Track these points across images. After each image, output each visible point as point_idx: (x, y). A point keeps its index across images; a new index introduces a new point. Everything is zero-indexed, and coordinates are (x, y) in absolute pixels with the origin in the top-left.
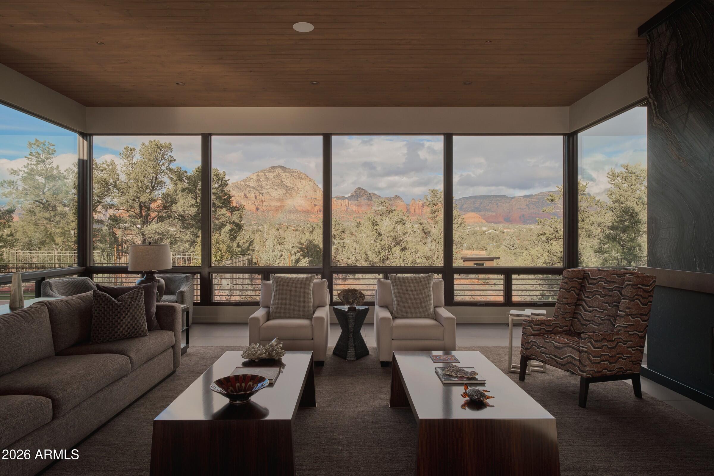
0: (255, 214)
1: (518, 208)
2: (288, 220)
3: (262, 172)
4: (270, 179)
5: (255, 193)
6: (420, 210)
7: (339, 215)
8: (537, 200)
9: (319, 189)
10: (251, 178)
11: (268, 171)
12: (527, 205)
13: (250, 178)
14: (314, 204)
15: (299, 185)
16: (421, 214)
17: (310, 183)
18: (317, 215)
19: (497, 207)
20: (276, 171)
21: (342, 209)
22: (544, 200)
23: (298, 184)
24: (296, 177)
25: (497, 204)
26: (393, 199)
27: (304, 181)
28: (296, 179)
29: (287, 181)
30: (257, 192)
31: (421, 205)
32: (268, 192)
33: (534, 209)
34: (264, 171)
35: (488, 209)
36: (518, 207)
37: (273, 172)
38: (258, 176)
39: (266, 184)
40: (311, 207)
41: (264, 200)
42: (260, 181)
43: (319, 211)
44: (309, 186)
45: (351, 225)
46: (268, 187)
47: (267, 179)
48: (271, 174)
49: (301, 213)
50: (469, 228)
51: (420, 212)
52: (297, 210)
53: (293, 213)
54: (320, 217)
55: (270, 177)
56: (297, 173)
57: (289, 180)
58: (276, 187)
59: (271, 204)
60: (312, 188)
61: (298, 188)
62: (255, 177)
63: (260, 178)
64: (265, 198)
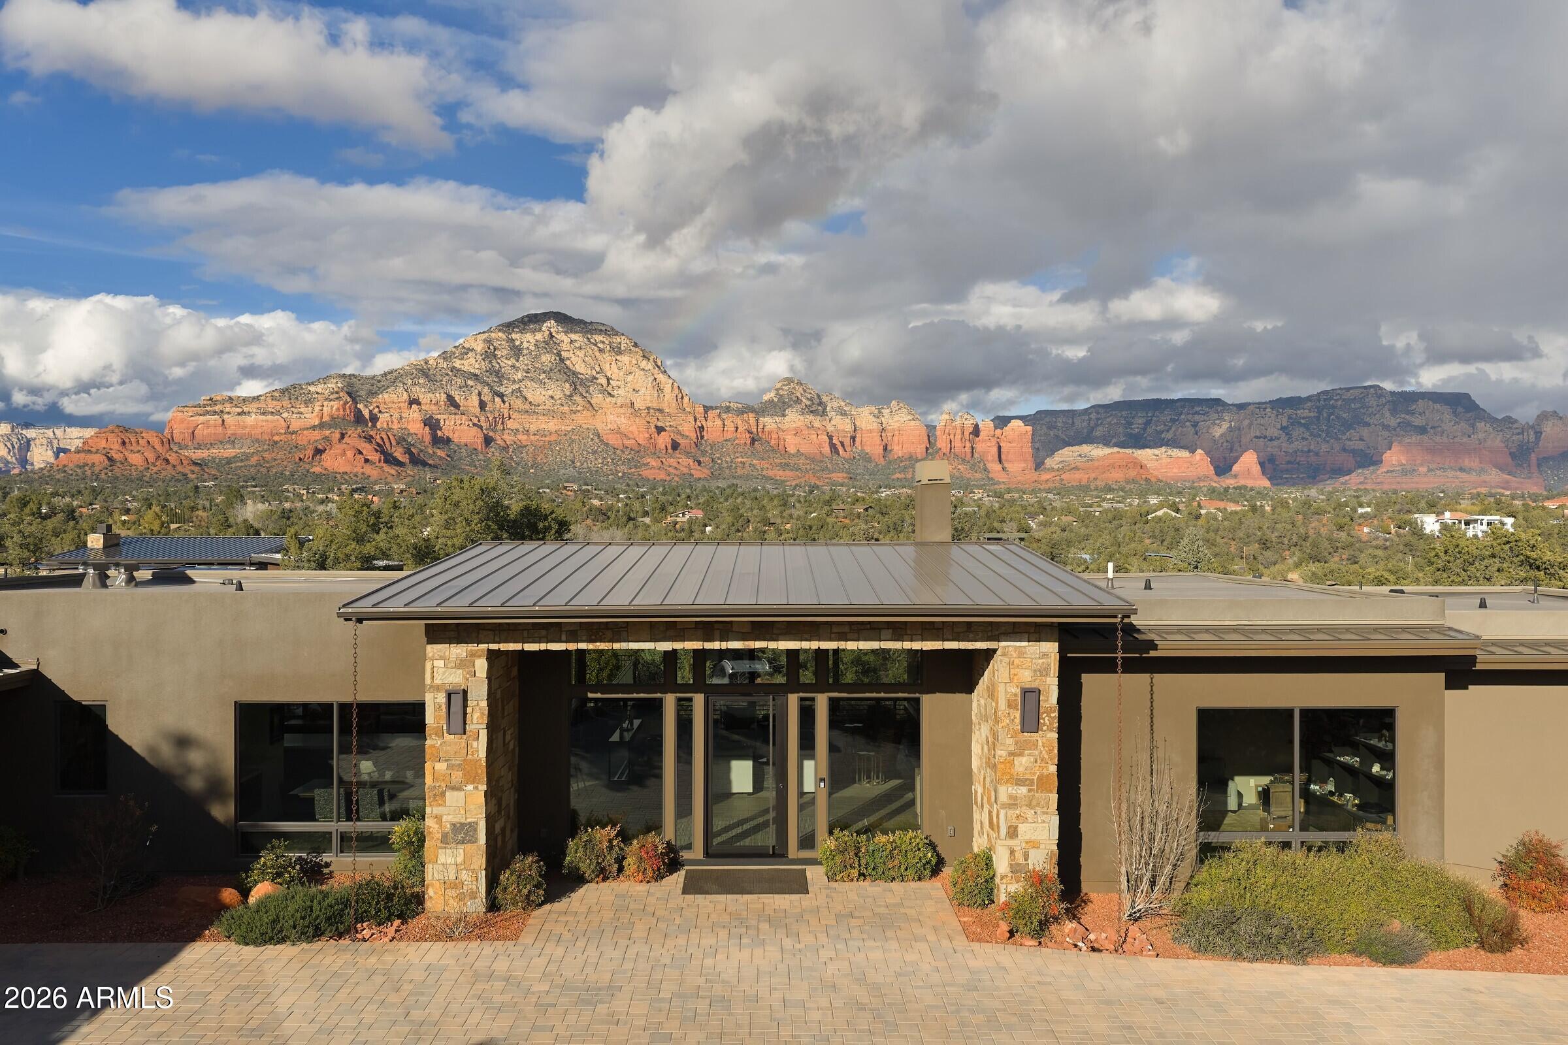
0: (481, 457)
1: (1256, 437)
2: (580, 473)
3: (499, 331)
4: (525, 352)
5: (480, 394)
6: (968, 445)
7: (729, 459)
8: (1312, 414)
9: (671, 381)
10: (469, 349)
11: (518, 327)
12: (1283, 428)
13: (464, 348)
14: (656, 427)
15: (612, 370)
16: (969, 455)
17: (644, 364)
18: (664, 460)
19: (1196, 433)
20: (544, 329)
21: (737, 441)
22: (1332, 414)
23: (607, 366)
24: (601, 346)
25: (1195, 425)
26: (889, 410)
27: (625, 359)
28: (601, 351)
29: (574, 359)
30: (486, 390)
31: (971, 429)
32: (519, 390)
33: (1303, 438)
34: (508, 328)
36: (1258, 434)
37: (534, 332)
38: (489, 341)
39: (513, 366)
40: (647, 436)
41: (506, 415)
42: (495, 356)
43: (669, 447)
44: (642, 372)
45: (764, 488)
46: (519, 375)
47: (517, 351)
48: (529, 336)
49: (618, 452)
50: (1108, 497)
51: (968, 449)
52: (607, 444)
53: (594, 452)
54: (675, 464)
55: (525, 345)
56: (606, 334)
57: (581, 354)
58: (543, 376)
59: (527, 426)
60: (651, 379)
61: (609, 379)
62: (479, 347)
63: (496, 349)
64: (511, 407)
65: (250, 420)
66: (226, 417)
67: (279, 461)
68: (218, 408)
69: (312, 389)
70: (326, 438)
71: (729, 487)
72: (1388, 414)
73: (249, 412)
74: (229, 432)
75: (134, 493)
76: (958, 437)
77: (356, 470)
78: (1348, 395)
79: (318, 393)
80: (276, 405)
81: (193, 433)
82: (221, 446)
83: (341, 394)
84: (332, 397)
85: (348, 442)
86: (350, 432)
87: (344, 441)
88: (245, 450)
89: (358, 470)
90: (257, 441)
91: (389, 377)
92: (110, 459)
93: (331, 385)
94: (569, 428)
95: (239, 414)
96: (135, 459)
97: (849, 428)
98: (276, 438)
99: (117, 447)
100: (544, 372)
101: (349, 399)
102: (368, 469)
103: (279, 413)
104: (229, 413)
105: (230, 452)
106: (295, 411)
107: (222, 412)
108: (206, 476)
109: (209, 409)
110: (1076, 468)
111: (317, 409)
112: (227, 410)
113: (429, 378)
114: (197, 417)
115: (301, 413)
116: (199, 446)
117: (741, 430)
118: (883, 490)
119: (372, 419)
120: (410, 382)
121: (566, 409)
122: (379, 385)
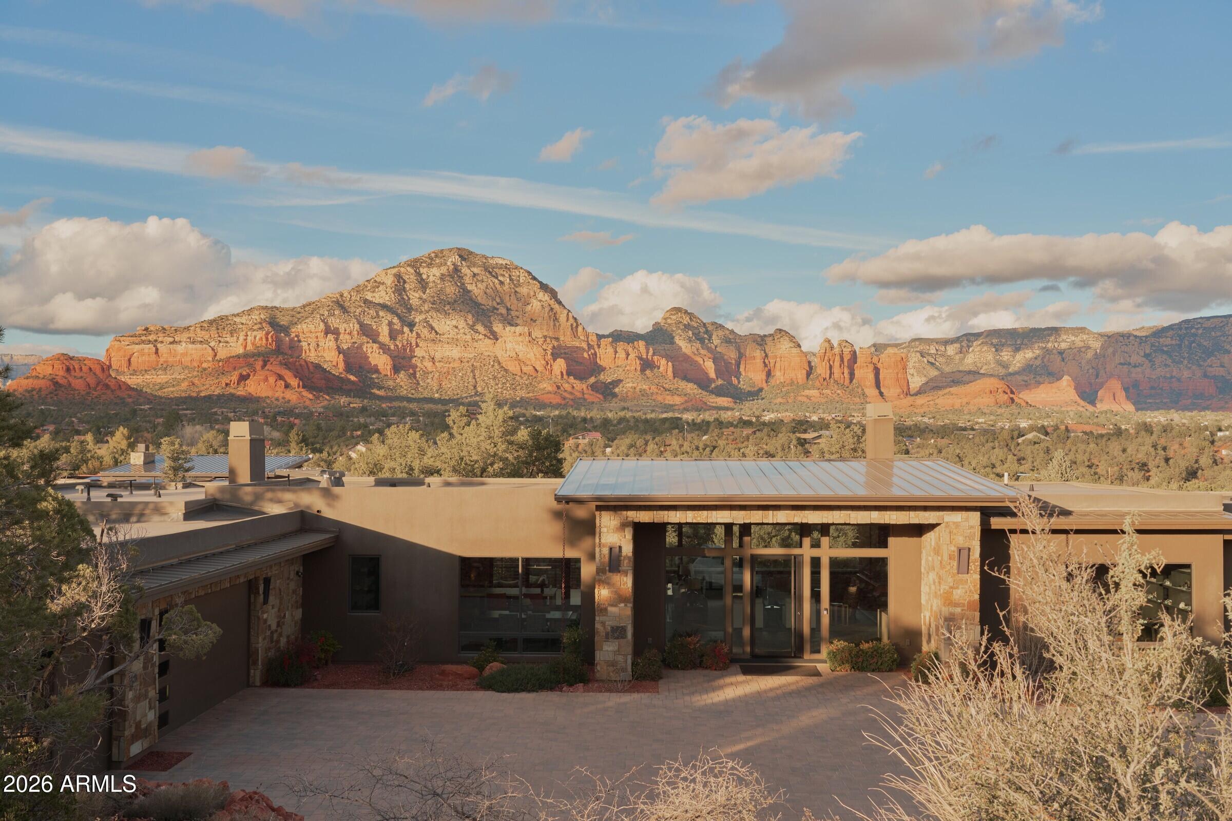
0: (390, 382)
1: (1121, 364)
3: (409, 265)
4: (431, 285)
5: (390, 324)
6: (847, 371)
9: (566, 312)
10: (380, 283)
11: (425, 262)
12: (1146, 356)
13: (375, 281)
14: (553, 354)
15: (512, 302)
16: (848, 381)
17: (541, 296)
18: (559, 385)
19: (1063, 360)
20: (449, 263)
21: (628, 368)
22: (1193, 342)
23: (508, 298)
24: (502, 279)
25: (1062, 353)
26: (771, 338)
27: (524, 291)
29: (477, 291)
30: (396, 320)
31: (848, 357)
32: (426, 320)
33: (1165, 365)
34: (415, 264)
35: (1037, 367)
36: (1122, 361)
37: (439, 266)
38: (398, 277)
39: (420, 298)
40: (544, 362)
41: (414, 344)
42: (404, 289)
43: (565, 373)
44: (539, 303)
46: (426, 306)
47: (423, 284)
48: (434, 270)
49: (517, 378)
50: (980, 420)
51: (847, 375)
52: (506, 371)
53: (495, 378)
54: (569, 389)
55: (431, 279)
56: (506, 268)
57: (483, 287)
58: (447, 307)
59: (432, 353)
60: (548, 309)
61: (508, 310)
62: (389, 280)
63: (405, 282)
64: (418, 336)
65: (180, 348)
66: (159, 345)
67: (208, 386)
68: (152, 337)
69: (237, 320)
70: (250, 366)
73: (180, 342)
74: (162, 360)
75: (79, 415)
76: (837, 364)
77: (277, 395)
79: (242, 324)
80: (205, 335)
81: (129, 360)
82: (154, 372)
83: (264, 325)
84: (255, 327)
85: (270, 368)
86: (272, 360)
87: (266, 368)
88: (176, 376)
89: (279, 394)
90: (187, 367)
91: (307, 309)
92: (56, 383)
93: (255, 317)
94: (471, 356)
95: (171, 343)
96: (78, 384)
98: (205, 365)
99: (61, 373)
100: (449, 304)
101: (270, 329)
102: (288, 394)
103: (207, 343)
104: (162, 342)
105: (162, 378)
106: (222, 340)
107: (156, 341)
108: (142, 400)
109: (143, 338)
110: (949, 393)
111: (242, 338)
112: (160, 339)
113: (344, 309)
114: (133, 346)
115: (227, 342)
116: (135, 373)
117: (632, 356)
118: (766, 413)
119: (291, 348)
120: (326, 313)
121: (468, 337)
122: (298, 316)
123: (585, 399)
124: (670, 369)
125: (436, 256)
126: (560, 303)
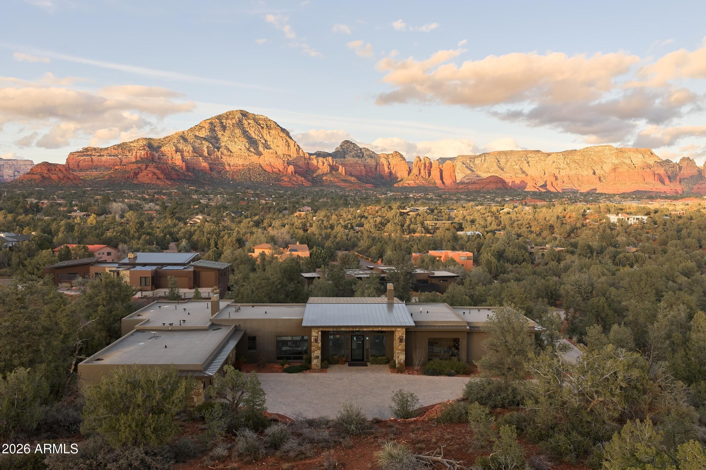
0: (209, 176)
2: (253, 184)
3: (216, 118)
4: (228, 128)
6: (427, 172)
7: (320, 178)
9: (294, 142)
10: (202, 127)
11: (224, 117)
12: (568, 164)
13: (200, 126)
14: (287, 163)
15: (267, 137)
16: (428, 177)
17: (281, 134)
18: (291, 178)
19: (529, 167)
20: (236, 118)
23: (265, 135)
24: (262, 126)
25: (528, 162)
26: (392, 156)
27: (273, 132)
28: (262, 128)
29: (250, 132)
30: (211, 145)
31: (428, 164)
32: (226, 145)
33: (576, 169)
34: (219, 118)
35: (516, 170)
37: (231, 119)
38: (211, 123)
39: (223, 135)
40: (283, 167)
41: (220, 157)
42: (214, 130)
43: (293, 172)
44: (281, 138)
46: (226, 139)
47: (224, 128)
48: (229, 121)
49: (270, 174)
50: (488, 196)
51: (427, 174)
52: (265, 171)
53: (259, 174)
54: (296, 180)
55: (228, 125)
56: (264, 120)
57: (253, 129)
58: (236, 139)
59: (229, 162)
60: (285, 141)
61: (266, 141)
62: (207, 126)
63: (215, 127)
64: (222, 153)
65: (104, 158)
66: (93, 157)
67: (118, 178)
68: (89, 153)
69: (132, 144)
70: (139, 168)
71: (320, 191)
72: (614, 158)
73: (103, 155)
74: (95, 164)
76: (422, 168)
78: (596, 150)
79: (134, 147)
80: (116, 152)
81: (78, 164)
82: (91, 171)
83: (145, 147)
84: (141, 149)
85: (149, 169)
86: (150, 165)
88: (102, 172)
89: (154, 182)
90: (107, 168)
91: (166, 140)
92: (43, 177)
93: (141, 143)
94: (248, 163)
95: (99, 156)
96: (54, 177)
97: (374, 163)
98: (116, 167)
99: (46, 172)
101: (149, 150)
102: (159, 182)
103: (117, 156)
104: (94, 155)
105: (95, 173)
106: (124, 154)
107: (91, 155)
108: (86, 185)
109: (85, 153)
110: (475, 183)
111: (134, 154)
112: (94, 154)
113: (185, 140)
114: (80, 157)
115: (127, 156)
116: (81, 170)
117: (326, 164)
118: (389, 192)
119: (159, 159)
120: (176, 142)
121: (246, 154)
122: (162, 143)
123: (303, 185)
124: (344, 171)
125: (230, 114)
126: (291, 138)
